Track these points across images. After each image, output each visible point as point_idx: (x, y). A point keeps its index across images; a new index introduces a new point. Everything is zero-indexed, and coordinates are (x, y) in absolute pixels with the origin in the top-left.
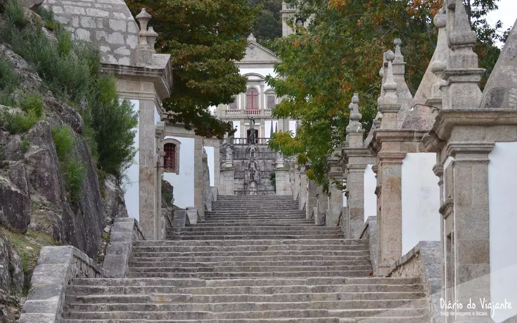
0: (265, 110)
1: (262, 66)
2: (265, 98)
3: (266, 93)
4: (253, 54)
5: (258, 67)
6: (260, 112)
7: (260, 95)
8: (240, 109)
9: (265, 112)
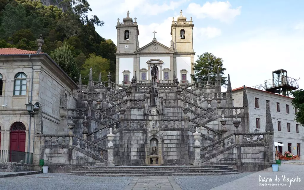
0: (163, 81)
1: (161, 55)
2: (162, 73)
3: (163, 70)
4: (155, 48)
5: (159, 56)
6: (159, 81)
7: (160, 72)
8: (148, 80)
9: (163, 82)
